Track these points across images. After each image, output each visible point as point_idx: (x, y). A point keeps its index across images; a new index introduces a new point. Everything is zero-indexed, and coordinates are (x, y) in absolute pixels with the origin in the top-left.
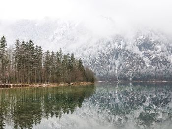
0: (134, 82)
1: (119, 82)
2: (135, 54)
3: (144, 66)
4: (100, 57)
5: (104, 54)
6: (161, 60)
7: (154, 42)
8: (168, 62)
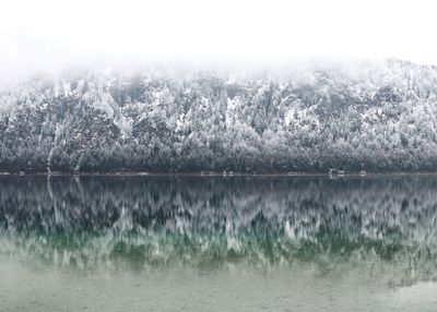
0: (83, 174)
1: (50, 174)
2: (98, 112)
3: (115, 138)
4: (20, 117)
5: (29, 111)
6: (154, 126)
7: (150, 84)
8: (167, 130)
